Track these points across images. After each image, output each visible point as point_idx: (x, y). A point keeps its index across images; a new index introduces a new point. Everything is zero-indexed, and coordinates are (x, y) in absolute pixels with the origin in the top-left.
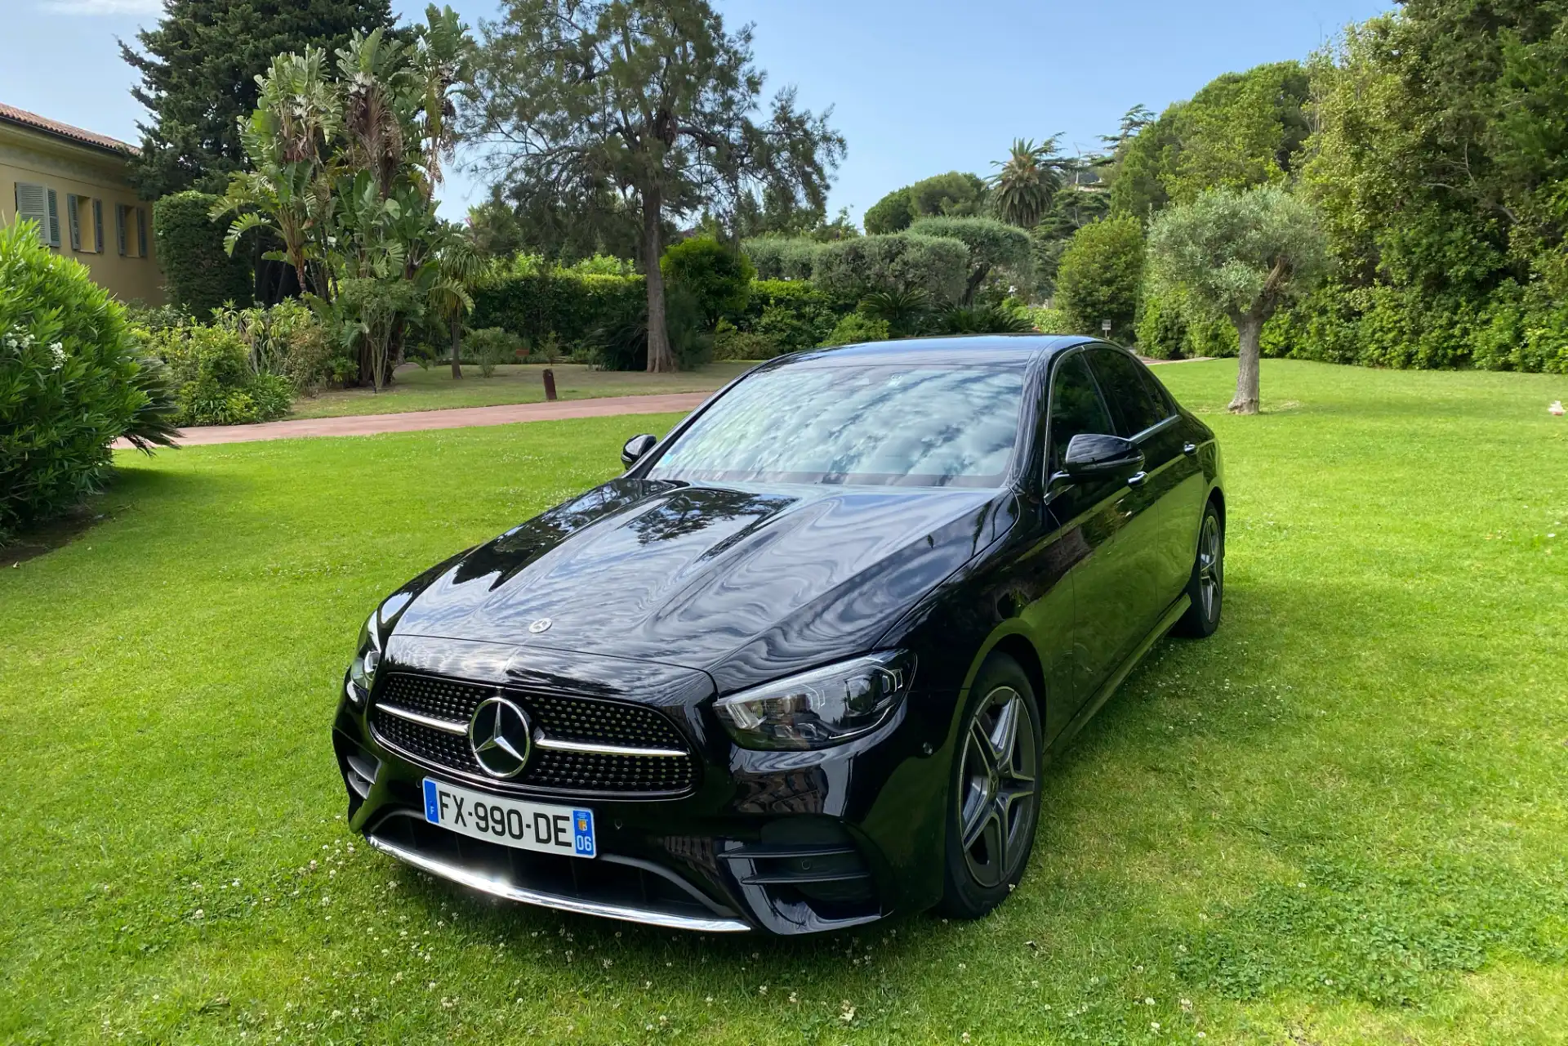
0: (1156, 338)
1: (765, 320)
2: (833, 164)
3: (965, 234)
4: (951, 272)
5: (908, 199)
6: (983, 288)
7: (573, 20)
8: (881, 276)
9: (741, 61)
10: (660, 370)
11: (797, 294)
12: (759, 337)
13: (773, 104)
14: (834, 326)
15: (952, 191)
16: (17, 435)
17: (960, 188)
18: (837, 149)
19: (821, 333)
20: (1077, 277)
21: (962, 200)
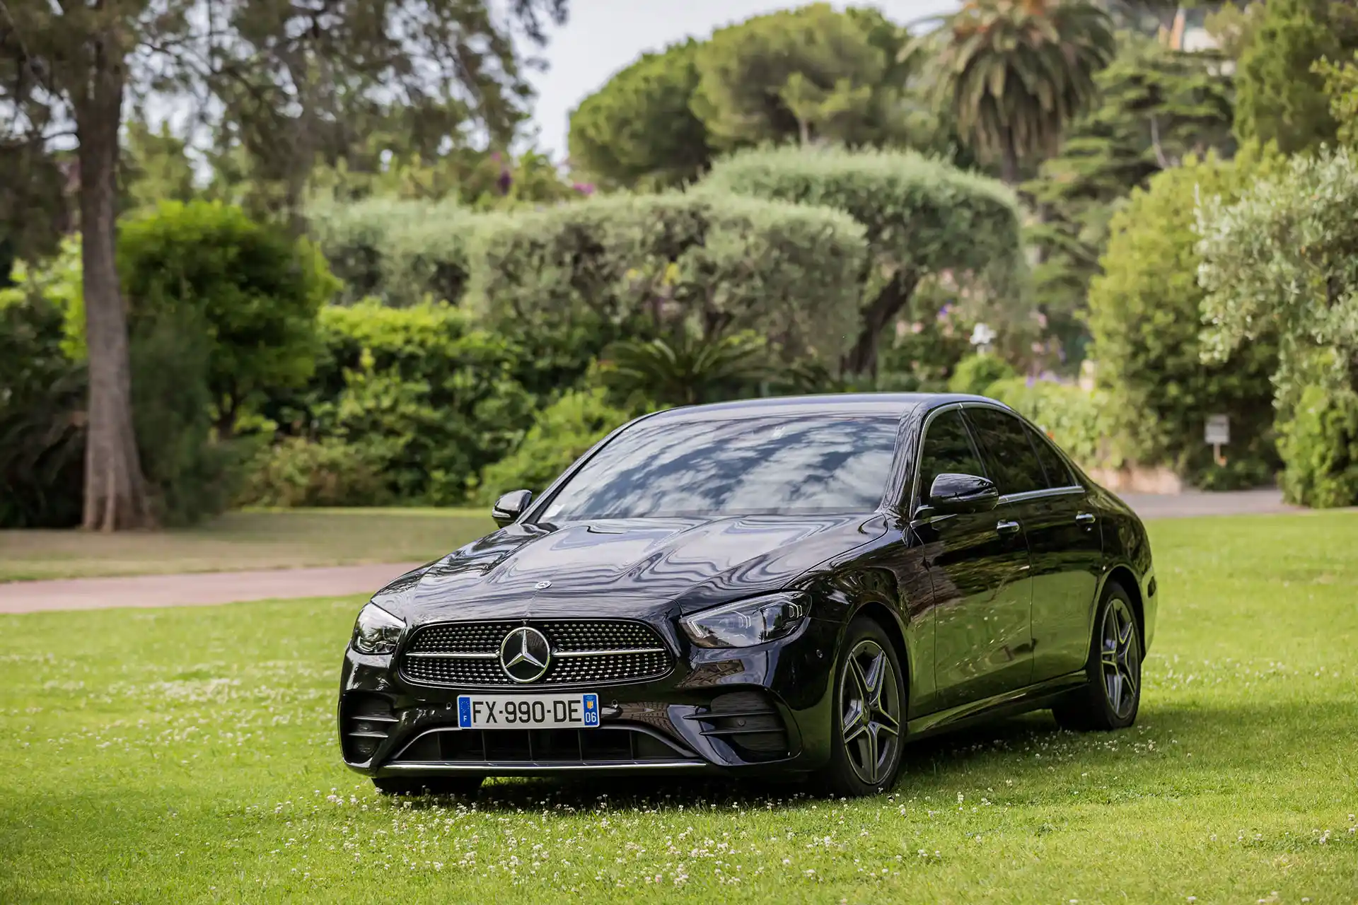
0: (1323, 459)
1: (349, 406)
2: (535, 34)
3: (852, 194)
4: (821, 292)
5: (694, 76)
6: (905, 329)
8: (647, 296)
10: (118, 525)
11: (431, 341)
12: (335, 450)
14: (526, 423)
15: (821, 54)
17: (839, 47)
19: (496, 441)
20: (1137, 306)
21: (843, 84)
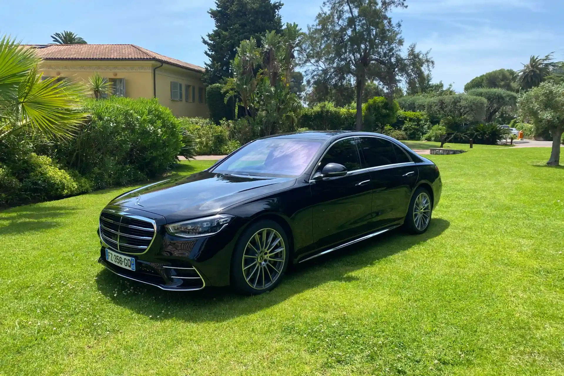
1: (405, 126)
7: (340, 23)
9: (397, 34)
11: (418, 117)
12: (402, 132)
13: (408, 49)
16: (149, 152)
18: (431, 64)
19: (426, 131)
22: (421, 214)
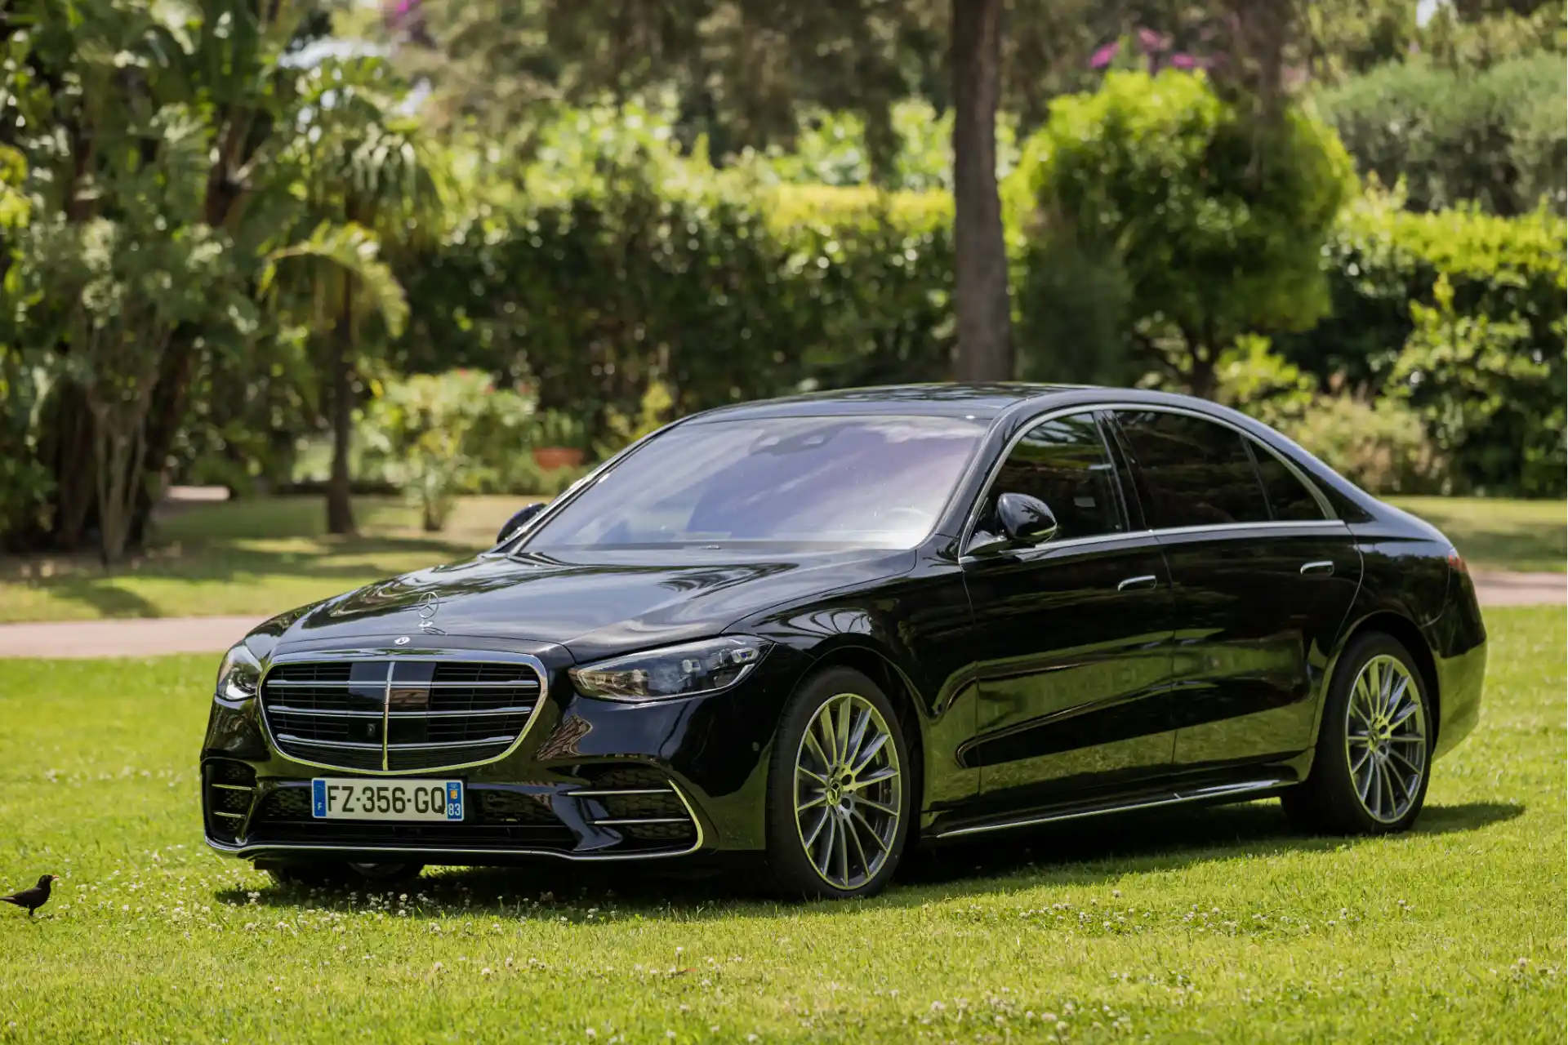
1: (1414, 356)
11: (1536, 264)
12: (1391, 419)
22: (1383, 749)
